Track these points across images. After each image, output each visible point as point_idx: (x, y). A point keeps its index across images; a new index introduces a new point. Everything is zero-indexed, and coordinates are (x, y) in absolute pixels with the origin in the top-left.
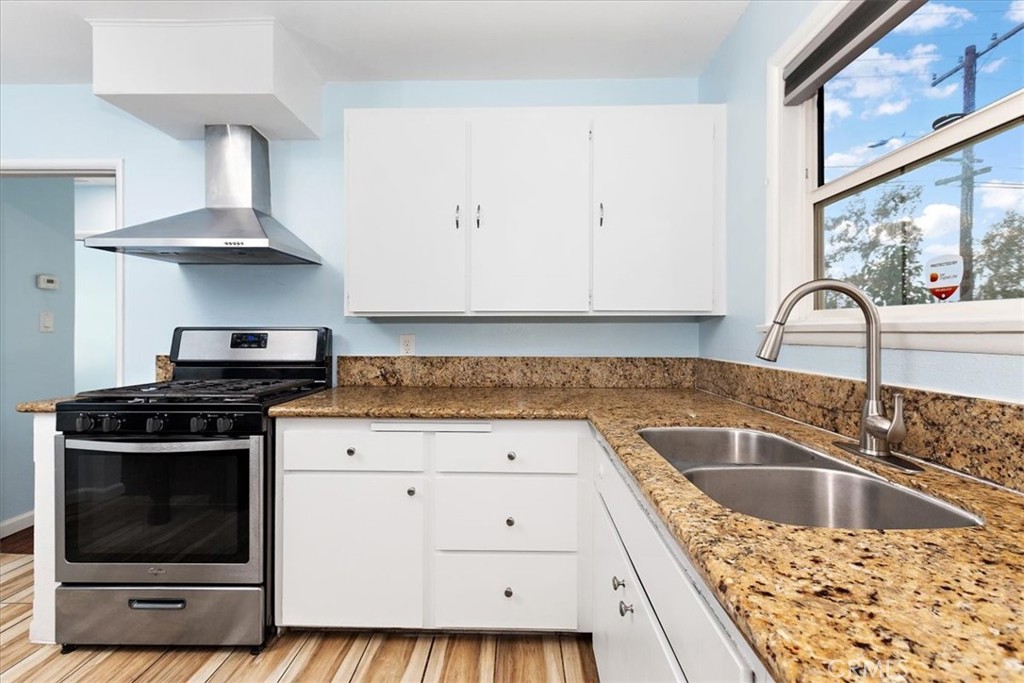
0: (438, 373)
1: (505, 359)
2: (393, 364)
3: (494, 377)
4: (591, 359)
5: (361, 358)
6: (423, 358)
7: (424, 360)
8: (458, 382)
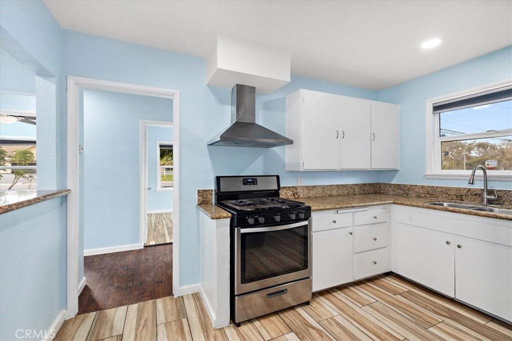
0: (312, 192)
1: (332, 186)
2: (297, 189)
3: (328, 192)
4: (355, 184)
5: (286, 187)
6: (307, 186)
7: (307, 187)
8: (318, 195)
